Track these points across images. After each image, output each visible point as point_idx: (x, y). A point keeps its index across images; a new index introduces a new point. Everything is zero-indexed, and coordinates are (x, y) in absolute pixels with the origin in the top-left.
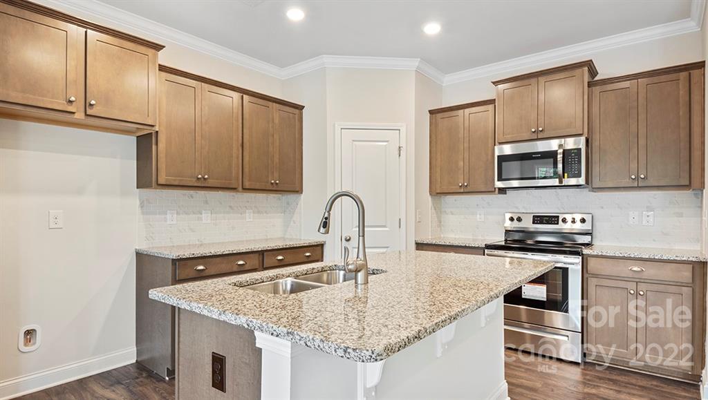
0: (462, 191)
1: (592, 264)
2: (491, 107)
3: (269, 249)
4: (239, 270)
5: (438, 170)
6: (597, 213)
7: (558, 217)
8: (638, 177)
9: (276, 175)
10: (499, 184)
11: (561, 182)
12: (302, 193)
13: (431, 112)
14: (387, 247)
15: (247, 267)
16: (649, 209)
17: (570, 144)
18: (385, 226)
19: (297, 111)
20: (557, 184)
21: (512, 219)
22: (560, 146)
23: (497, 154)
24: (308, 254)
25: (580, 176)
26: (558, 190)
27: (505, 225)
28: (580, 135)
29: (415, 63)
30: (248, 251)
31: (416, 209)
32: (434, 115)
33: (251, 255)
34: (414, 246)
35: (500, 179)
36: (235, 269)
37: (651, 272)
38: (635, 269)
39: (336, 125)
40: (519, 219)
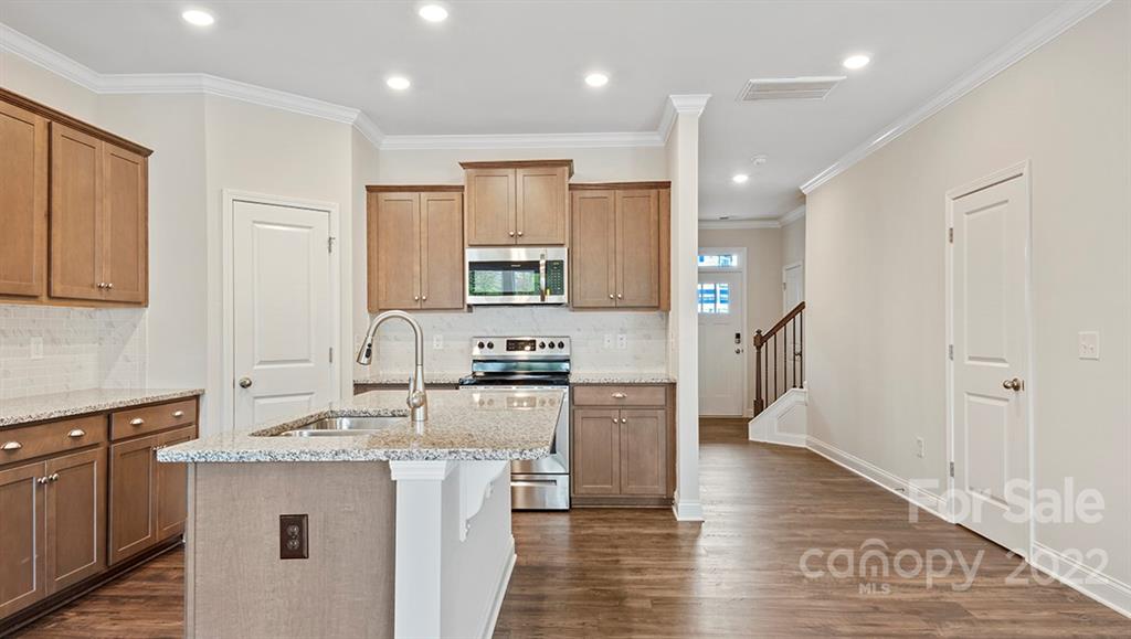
0: (418, 307)
1: (580, 394)
2: (456, 195)
3: (121, 406)
4: (73, 447)
5: (382, 274)
6: (574, 335)
7: (534, 341)
8: (616, 296)
9: (107, 272)
10: (470, 300)
11: (543, 299)
12: (146, 306)
13: (369, 188)
14: (312, 393)
15: (86, 442)
16: (623, 331)
17: (553, 254)
18: (306, 361)
19: (139, 158)
20: (539, 302)
21: (481, 346)
22: (542, 256)
23: (468, 260)
24: (178, 413)
25: (562, 294)
26: (539, 308)
27: (474, 354)
28: (562, 245)
29: (352, 115)
30: (89, 410)
31: (354, 334)
32: (374, 194)
33: (92, 419)
34: (352, 388)
35: (472, 293)
36: (67, 445)
37: (632, 397)
38: (619, 395)
39: (224, 192)
40: (491, 346)
